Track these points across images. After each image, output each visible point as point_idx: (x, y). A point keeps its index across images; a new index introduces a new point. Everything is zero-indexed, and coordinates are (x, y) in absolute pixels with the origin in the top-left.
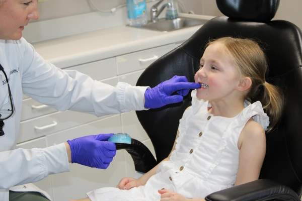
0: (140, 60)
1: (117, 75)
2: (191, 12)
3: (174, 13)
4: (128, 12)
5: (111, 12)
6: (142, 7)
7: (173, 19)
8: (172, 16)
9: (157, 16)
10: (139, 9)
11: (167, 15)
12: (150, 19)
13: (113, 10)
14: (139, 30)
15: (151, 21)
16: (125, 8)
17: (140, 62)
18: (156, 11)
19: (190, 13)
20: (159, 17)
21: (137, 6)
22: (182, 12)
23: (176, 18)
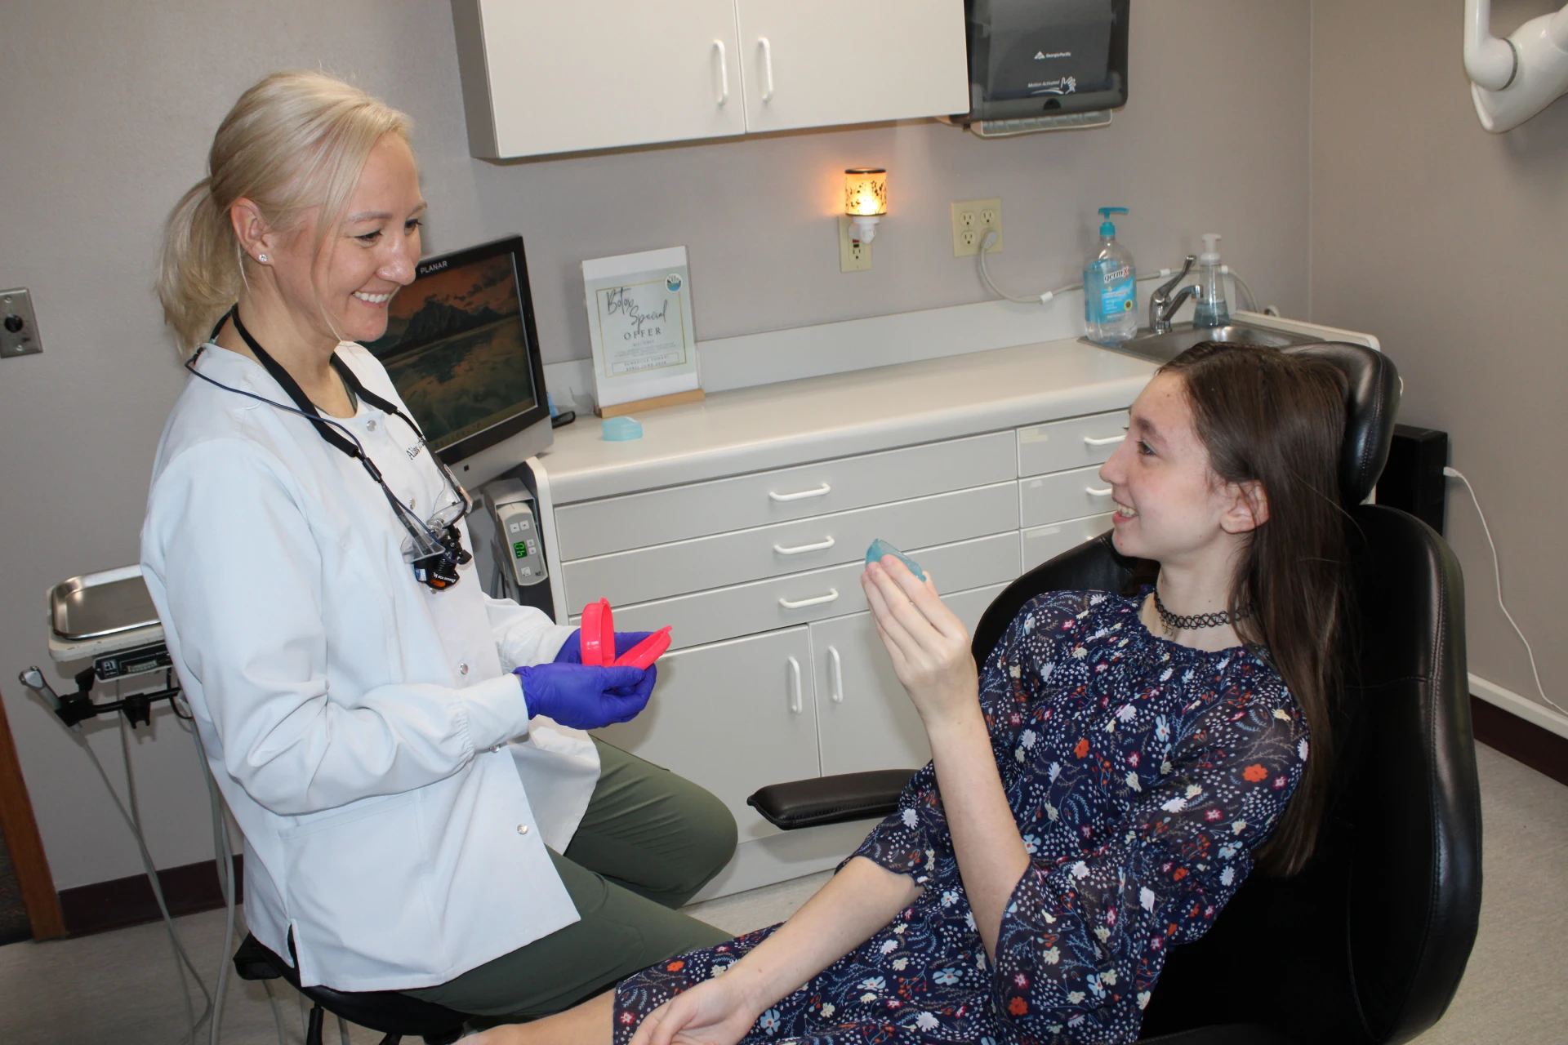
0: (1087, 440)
1: (1018, 478)
2: (1273, 309)
3: (1216, 312)
4: (1087, 304)
5: (1041, 301)
6: (1123, 292)
7: (1215, 326)
8: (1210, 318)
9: (1167, 317)
10: (1114, 296)
11: (1198, 314)
12: (1146, 324)
13: (1047, 296)
14: (1103, 353)
15: (1152, 329)
16: (1081, 292)
17: (1087, 445)
18: (1165, 304)
19: (1267, 312)
20: (1174, 320)
21: (1110, 289)
22: (1248, 307)
23: (1222, 325)
